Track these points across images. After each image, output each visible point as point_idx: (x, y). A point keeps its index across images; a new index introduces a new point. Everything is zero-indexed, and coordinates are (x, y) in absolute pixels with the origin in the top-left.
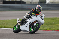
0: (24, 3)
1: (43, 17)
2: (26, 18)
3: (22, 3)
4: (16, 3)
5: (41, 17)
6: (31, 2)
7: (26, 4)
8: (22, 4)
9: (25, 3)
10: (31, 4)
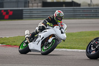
0: (77, 6)
1: (63, 29)
2: (37, 30)
3: (75, 6)
4: (64, 5)
5: (60, 29)
6: (89, 4)
7: (81, 7)
8: (75, 8)
9: (79, 5)
10: (90, 7)
